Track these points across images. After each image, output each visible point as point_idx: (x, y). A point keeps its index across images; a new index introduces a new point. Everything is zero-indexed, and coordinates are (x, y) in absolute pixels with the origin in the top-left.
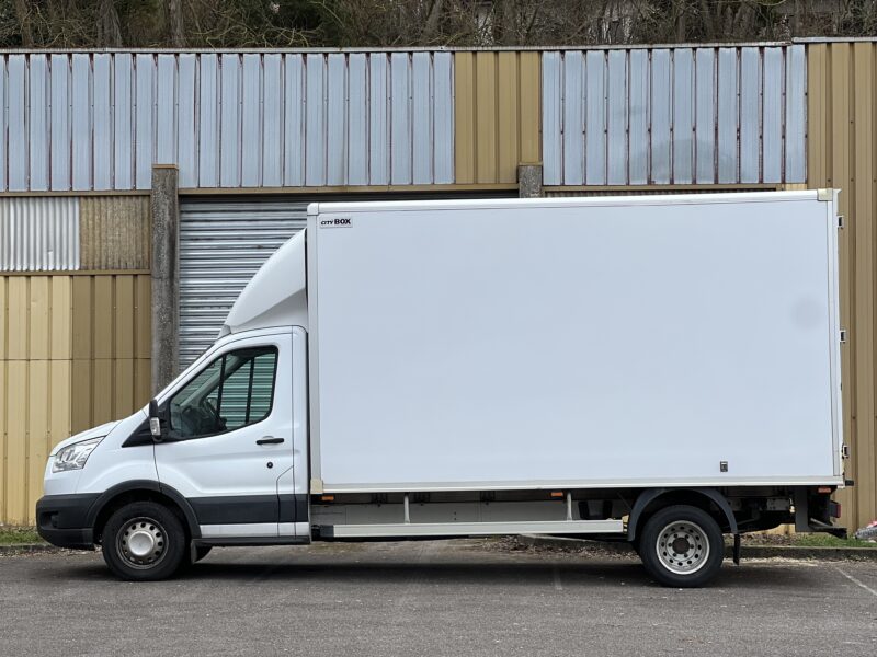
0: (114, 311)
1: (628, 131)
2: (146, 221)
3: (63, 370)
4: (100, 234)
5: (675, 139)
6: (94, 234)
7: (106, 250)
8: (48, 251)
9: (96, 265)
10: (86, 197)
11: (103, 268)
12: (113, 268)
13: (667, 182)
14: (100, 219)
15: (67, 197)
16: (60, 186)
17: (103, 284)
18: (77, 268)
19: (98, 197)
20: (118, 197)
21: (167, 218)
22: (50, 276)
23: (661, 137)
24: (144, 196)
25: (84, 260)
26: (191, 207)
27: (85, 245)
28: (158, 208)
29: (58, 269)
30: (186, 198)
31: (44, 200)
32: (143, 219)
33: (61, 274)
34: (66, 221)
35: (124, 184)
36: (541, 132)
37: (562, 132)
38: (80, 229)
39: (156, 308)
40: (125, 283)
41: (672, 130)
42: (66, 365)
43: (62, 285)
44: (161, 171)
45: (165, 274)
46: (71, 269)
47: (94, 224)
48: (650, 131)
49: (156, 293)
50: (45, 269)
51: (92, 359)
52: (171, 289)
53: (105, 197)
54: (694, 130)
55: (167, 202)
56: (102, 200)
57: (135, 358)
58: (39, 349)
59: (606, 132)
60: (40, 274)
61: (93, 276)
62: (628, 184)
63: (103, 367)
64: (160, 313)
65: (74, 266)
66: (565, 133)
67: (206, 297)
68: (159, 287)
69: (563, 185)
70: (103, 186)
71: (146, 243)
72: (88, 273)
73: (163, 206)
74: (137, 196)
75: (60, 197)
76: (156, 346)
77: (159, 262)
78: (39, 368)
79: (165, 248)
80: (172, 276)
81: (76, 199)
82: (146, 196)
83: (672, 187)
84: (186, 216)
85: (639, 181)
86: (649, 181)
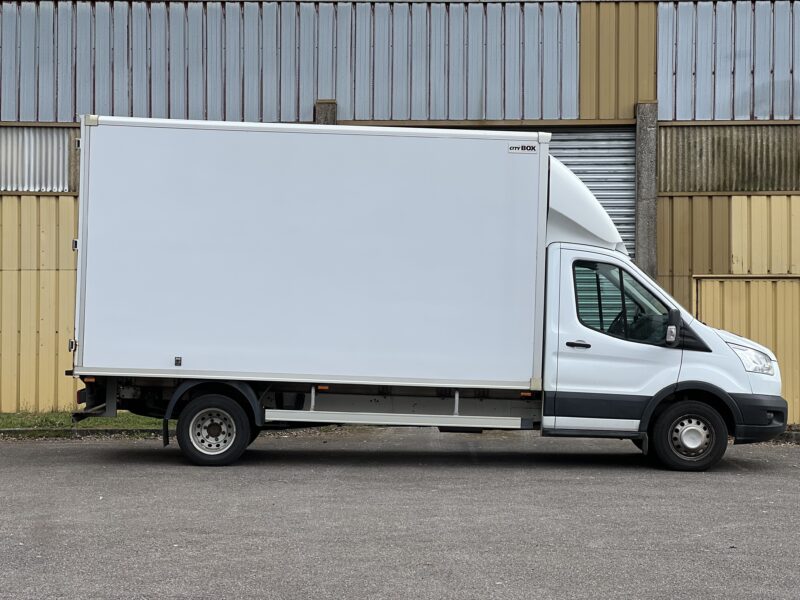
1: (733, 73)
5: (775, 79)
13: (767, 118)
23: (762, 78)
35: (289, 118)
36: (656, 73)
37: (675, 74)
41: (772, 72)
44: (323, 106)
48: (753, 72)
54: (792, 72)
59: (714, 73)
62: (733, 119)
66: (678, 73)
69: (675, 120)
70: (270, 118)
83: (772, 123)
85: (743, 117)
86: (752, 117)
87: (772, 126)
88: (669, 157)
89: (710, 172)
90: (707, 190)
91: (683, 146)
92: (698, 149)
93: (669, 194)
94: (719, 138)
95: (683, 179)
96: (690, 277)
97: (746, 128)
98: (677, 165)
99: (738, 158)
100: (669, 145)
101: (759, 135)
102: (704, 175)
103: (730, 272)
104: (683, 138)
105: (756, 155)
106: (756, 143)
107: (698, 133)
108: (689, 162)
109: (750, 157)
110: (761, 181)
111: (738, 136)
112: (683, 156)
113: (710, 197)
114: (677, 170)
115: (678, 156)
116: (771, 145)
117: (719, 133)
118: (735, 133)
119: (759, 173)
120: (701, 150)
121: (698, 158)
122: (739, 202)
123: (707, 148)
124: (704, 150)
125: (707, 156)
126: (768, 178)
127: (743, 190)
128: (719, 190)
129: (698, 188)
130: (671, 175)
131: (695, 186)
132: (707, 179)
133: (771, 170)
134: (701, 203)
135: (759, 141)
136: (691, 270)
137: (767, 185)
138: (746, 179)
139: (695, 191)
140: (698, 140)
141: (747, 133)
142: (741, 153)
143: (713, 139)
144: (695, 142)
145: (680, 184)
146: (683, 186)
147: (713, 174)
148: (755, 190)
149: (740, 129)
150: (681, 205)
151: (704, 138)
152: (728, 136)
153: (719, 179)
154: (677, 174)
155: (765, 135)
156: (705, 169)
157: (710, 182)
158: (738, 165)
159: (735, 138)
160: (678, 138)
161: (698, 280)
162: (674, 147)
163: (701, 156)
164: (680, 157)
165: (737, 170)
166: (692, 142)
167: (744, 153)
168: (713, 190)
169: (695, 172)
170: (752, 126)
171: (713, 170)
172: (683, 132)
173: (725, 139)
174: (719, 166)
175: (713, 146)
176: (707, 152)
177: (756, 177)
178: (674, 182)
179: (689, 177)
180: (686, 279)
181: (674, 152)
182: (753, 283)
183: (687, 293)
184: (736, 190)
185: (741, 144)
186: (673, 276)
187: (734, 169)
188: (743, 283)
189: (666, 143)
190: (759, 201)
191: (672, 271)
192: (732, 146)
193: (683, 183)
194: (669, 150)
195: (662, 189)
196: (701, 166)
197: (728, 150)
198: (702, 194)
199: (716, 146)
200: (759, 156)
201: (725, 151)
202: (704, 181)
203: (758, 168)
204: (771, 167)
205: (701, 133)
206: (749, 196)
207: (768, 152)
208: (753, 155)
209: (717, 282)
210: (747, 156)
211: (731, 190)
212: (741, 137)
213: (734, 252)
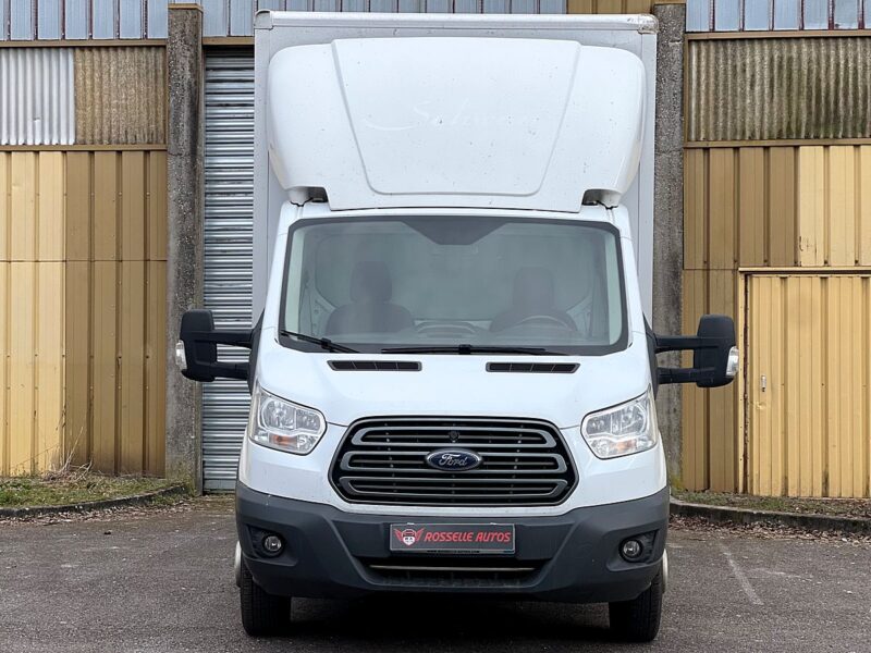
0: (119, 198)
2: (161, 80)
3: (53, 275)
4: (101, 97)
6: (92, 96)
7: (109, 119)
8: (34, 119)
9: (97, 137)
10: (82, 48)
11: (105, 141)
12: (118, 143)
13: (855, 26)
14: (101, 78)
15: (58, 48)
16: (49, 33)
17: (106, 162)
18: (71, 142)
19: (99, 48)
20: (124, 48)
21: (188, 75)
22: (37, 152)
24: (157, 47)
25: (80, 132)
26: (219, 62)
27: (81, 112)
28: (176, 62)
29: (47, 142)
30: (213, 51)
31: (28, 52)
32: (156, 78)
33: (51, 149)
34: (56, 80)
35: (131, 32)
38: (75, 90)
39: (173, 194)
40: (133, 162)
42: (58, 267)
43: (53, 163)
44: (179, 13)
45: (186, 149)
46: (63, 142)
47: (93, 85)
49: (173, 174)
50: (30, 142)
51: (91, 261)
52: (193, 170)
53: (107, 48)
55: (188, 54)
56: (103, 52)
57: (146, 260)
58: (22, 248)
60: (24, 149)
61: (92, 152)
62: (802, 29)
63: (105, 271)
64: (178, 200)
65: (67, 139)
67: (239, 181)
68: (177, 167)
69: (713, 31)
70: (104, 33)
71: (160, 109)
72: (85, 149)
73: (182, 60)
74: (149, 47)
75: (49, 48)
76: (174, 244)
77: (177, 133)
78: (23, 272)
79: (185, 115)
80: (194, 152)
81: (70, 51)
82: (160, 47)
83: (862, 33)
84: (213, 75)
85: (818, 25)
86: (832, 25)
87: (863, 38)
88: (703, 88)
89: (767, 111)
90: (761, 139)
91: (725, 70)
92: (748, 75)
93: (704, 145)
94: (781, 58)
95: (725, 122)
96: (735, 271)
97: (822, 42)
98: (716, 100)
99: (809, 88)
100: (703, 69)
101: (841, 52)
102: (757, 114)
103: (796, 264)
104: (726, 59)
105: (837, 83)
106: (838, 65)
107: (748, 51)
108: (734, 95)
109: (828, 85)
110: (845, 123)
111: (809, 54)
112: (725, 86)
113: (766, 148)
114: (716, 107)
115: (717, 86)
116: (860, 67)
117: (780, 50)
118: (805, 50)
119: (842, 112)
120: (753, 76)
121: (748, 89)
122: (810, 156)
123: (762, 73)
124: (758, 77)
125: (762, 85)
126: (855, 117)
127: (817, 137)
128: (779, 138)
129: (748, 134)
130: (707, 116)
131: (744, 133)
132: (762, 121)
133: (861, 107)
134: (752, 158)
135: (842, 62)
136: (736, 261)
137: (854, 129)
138: (822, 120)
139: (742, 139)
140: (748, 61)
141: (823, 50)
142: (814, 79)
143: (772, 60)
144: (744, 65)
145: (720, 129)
146: (725, 133)
147: (771, 113)
148: (836, 137)
149: (813, 43)
150: (721, 160)
151: (758, 57)
152: (795, 55)
153: (780, 121)
154: (716, 113)
155: (851, 53)
156: (758, 107)
157: (766, 126)
158: (809, 99)
159: (805, 58)
160: (717, 59)
161: (747, 275)
162: (712, 73)
163: (752, 86)
164: (721, 88)
165: (809, 107)
166: (739, 64)
167: (819, 80)
168: (770, 138)
169: (744, 110)
170: (831, 38)
171: (771, 108)
172: (725, 48)
173: (790, 59)
174: (780, 100)
175: (771, 70)
176: (762, 79)
177: (837, 117)
178: (711, 126)
179: (734, 118)
180: (729, 274)
181: (712, 80)
182: (832, 279)
183: (730, 297)
184: (807, 137)
185: (814, 67)
186: (708, 270)
187: (803, 105)
188: (816, 279)
189: (699, 67)
190: (841, 155)
191: (707, 262)
192: (799, 70)
193: (725, 127)
194: (703, 77)
195: (693, 137)
196: (753, 100)
197: (795, 76)
198: (754, 143)
199: (775, 71)
200: (841, 85)
201: (790, 78)
202: (757, 124)
203: (841, 104)
204: (860, 102)
205: (753, 50)
206: (826, 147)
207: (855, 79)
208: (832, 83)
209: (776, 279)
210: (823, 85)
211: (798, 138)
212: (814, 55)
213: (804, 231)
